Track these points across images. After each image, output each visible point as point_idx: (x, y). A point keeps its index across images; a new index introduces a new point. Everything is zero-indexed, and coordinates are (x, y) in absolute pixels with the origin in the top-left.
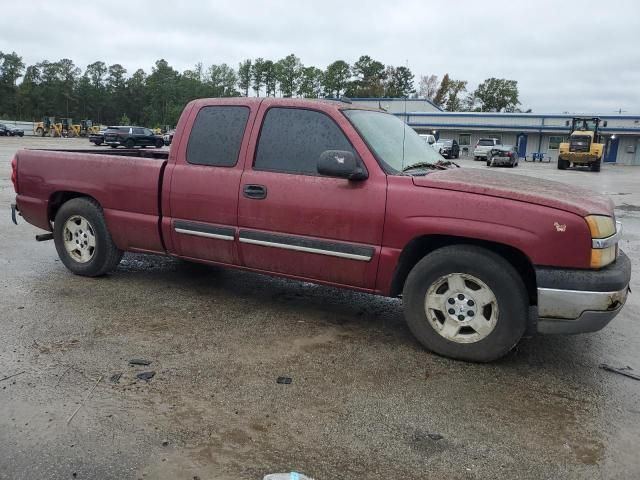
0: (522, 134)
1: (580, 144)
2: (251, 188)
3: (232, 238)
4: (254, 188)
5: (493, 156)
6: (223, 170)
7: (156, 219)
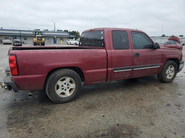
0: (14, 36)
1: (40, 38)
2: (136, 54)
3: (131, 70)
4: (137, 54)
5: (15, 43)
6: (126, 50)
7: (106, 69)
